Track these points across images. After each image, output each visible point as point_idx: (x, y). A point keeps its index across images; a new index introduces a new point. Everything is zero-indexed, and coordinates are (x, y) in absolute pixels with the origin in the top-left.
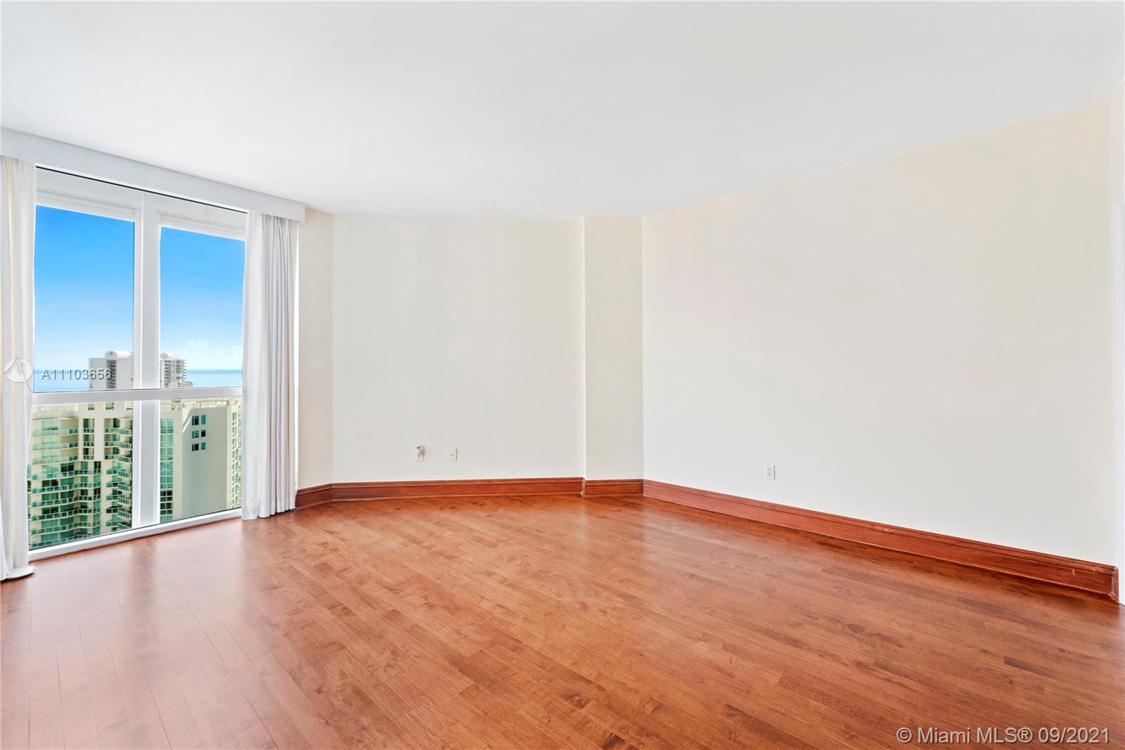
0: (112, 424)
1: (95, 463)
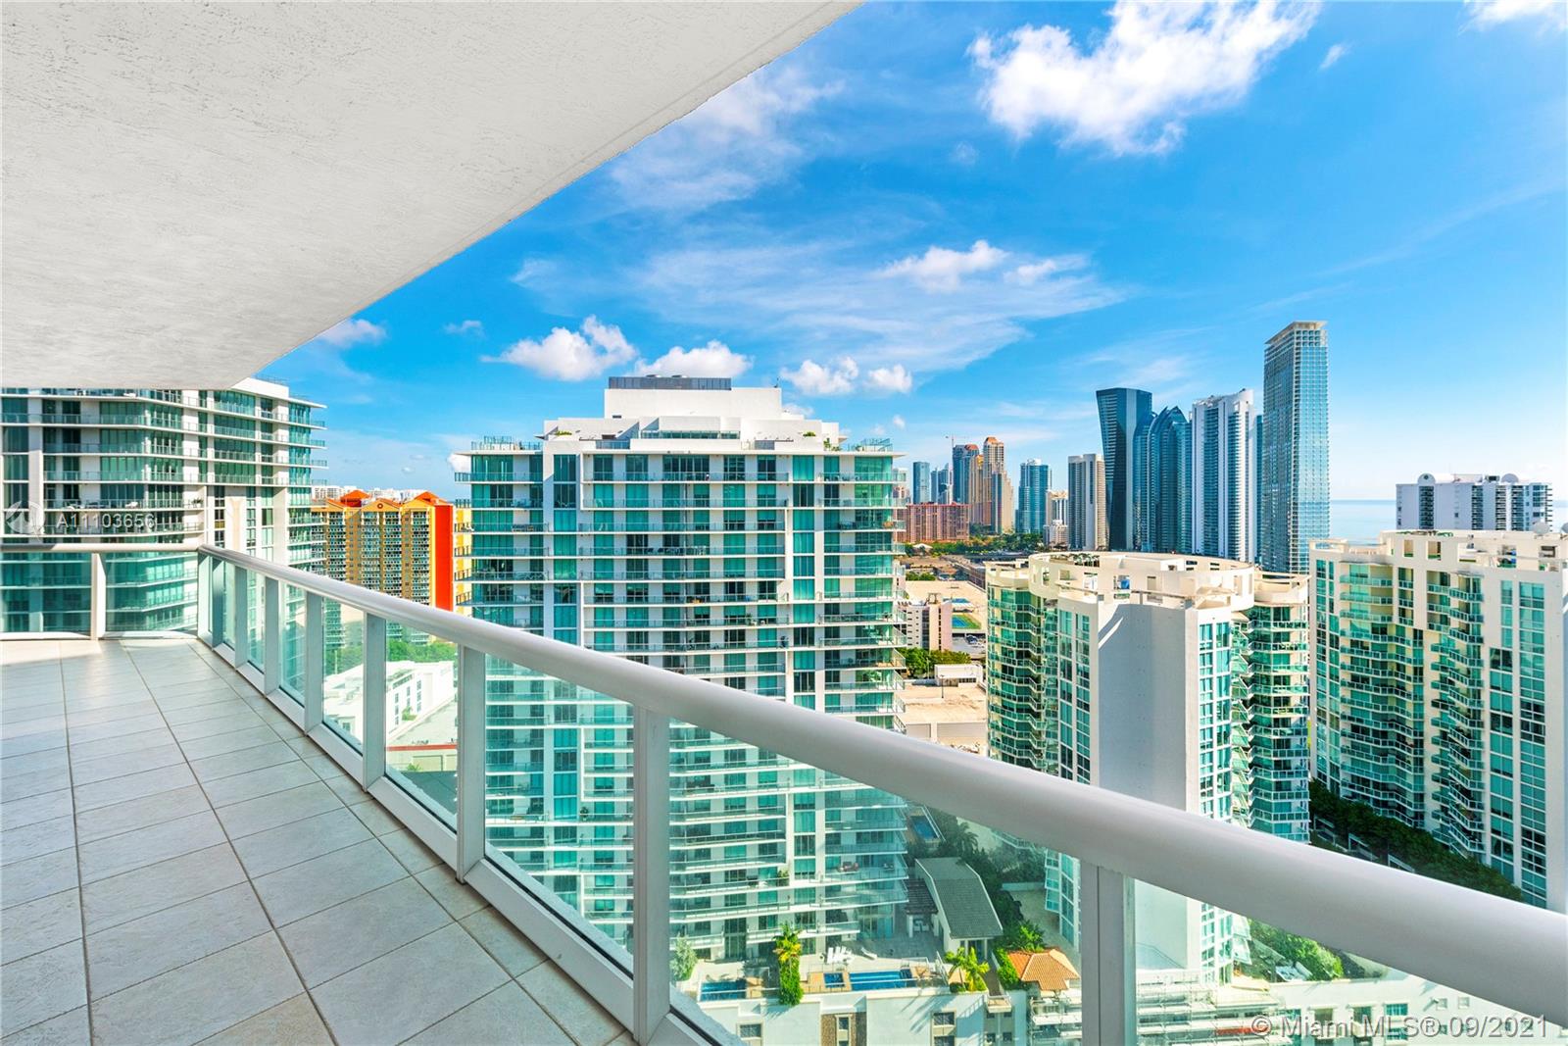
0: (1438, 579)
1: (1415, 631)
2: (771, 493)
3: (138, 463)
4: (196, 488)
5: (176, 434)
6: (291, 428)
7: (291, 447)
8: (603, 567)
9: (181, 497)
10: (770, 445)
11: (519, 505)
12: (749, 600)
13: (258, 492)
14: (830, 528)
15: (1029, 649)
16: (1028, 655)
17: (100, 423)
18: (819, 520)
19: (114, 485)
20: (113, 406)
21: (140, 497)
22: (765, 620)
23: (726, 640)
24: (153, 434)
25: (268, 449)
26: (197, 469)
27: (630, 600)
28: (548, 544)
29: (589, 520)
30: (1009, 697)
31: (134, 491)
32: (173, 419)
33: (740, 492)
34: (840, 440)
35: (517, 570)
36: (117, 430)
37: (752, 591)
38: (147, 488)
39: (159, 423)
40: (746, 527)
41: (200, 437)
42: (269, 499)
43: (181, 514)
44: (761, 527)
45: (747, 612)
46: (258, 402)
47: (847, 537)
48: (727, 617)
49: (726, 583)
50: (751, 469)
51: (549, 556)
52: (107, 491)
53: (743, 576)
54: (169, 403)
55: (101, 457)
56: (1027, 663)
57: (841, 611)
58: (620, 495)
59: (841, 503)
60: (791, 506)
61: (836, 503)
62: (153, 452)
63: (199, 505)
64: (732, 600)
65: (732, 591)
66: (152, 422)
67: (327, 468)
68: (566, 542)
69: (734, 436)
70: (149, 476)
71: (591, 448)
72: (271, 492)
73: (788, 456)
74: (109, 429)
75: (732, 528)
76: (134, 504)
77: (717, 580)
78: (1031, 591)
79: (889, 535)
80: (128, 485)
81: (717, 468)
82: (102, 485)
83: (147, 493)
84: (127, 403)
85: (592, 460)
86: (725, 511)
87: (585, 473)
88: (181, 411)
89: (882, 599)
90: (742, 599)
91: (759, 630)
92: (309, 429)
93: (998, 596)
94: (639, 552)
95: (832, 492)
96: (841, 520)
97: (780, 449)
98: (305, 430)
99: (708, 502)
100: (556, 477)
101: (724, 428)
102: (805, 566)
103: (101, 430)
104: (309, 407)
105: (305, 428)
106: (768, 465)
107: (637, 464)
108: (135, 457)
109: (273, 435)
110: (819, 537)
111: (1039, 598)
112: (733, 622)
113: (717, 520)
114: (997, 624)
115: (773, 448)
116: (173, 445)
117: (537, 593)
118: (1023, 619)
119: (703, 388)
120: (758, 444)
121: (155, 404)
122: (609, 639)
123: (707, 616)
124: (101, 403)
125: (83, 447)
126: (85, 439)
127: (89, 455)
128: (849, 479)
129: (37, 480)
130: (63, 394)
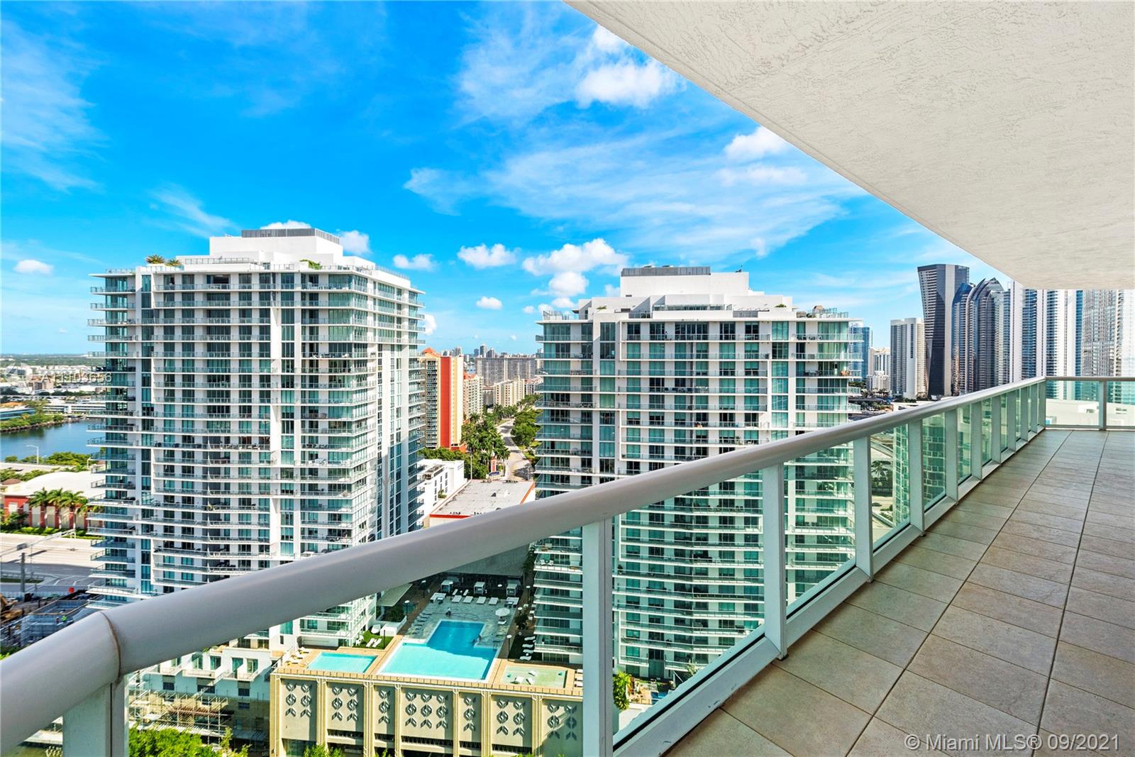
2: (755, 349)
3: (348, 330)
4: (372, 345)
5: (365, 311)
6: (409, 307)
7: (409, 319)
8: (633, 400)
9: (366, 351)
10: (755, 314)
11: (576, 357)
12: (737, 426)
13: (396, 348)
14: (799, 375)
17: (329, 306)
18: (792, 369)
19: (336, 343)
20: (336, 296)
21: (350, 350)
22: (750, 441)
24: (356, 312)
25: (399, 320)
26: (372, 333)
27: (652, 423)
28: (596, 384)
29: (624, 368)
31: (346, 347)
32: (363, 302)
33: (732, 349)
35: (572, 400)
36: (338, 310)
37: (740, 420)
38: (353, 345)
39: (359, 305)
40: (736, 373)
41: (373, 313)
42: (400, 352)
43: (366, 361)
44: (747, 373)
45: (736, 435)
46: (396, 291)
47: (812, 383)
48: (721, 438)
49: (721, 414)
50: (740, 332)
51: (597, 391)
52: (332, 347)
53: (733, 409)
54: (362, 292)
55: (329, 327)
58: (645, 351)
59: (807, 356)
60: (771, 359)
61: (804, 356)
62: (355, 323)
63: (373, 356)
64: (725, 426)
65: (725, 420)
66: (356, 304)
68: (608, 382)
69: (719, 308)
70: (354, 338)
71: (625, 317)
72: (400, 347)
73: (768, 322)
74: (333, 310)
75: (726, 374)
76: (347, 355)
77: (714, 410)
79: (845, 381)
80: (343, 343)
81: (714, 332)
82: (330, 344)
83: (353, 349)
84: (343, 293)
85: (626, 326)
86: (721, 362)
87: (622, 334)
88: (366, 297)
90: (733, 425)
94: (658, 390)
95: (801, 348)
96: (807, 369)
97: (762, 317)
98: (415, 308)
99: (707, 355)
100: (602, 338)
101: (713, 303)
102: (782, 402)
103: (329, 310)
104: (416, 293)
106: (752, 329)
107: (657, 329)
108: (347, 326)
109: (401, 312)
110: (792, 381)
112: (726, 442)
113: (714, 370)
115: (756, 316)
116: (363, 318)
117: (587, 416)
119: (690, 274)
121: (357, 294)
122: (636, 450)
123: (706, 437)
124: (329, 293)
125: (320, 320)
126: (321, 316)
127: (323, 327)
128: (814, 339)
129: (298, 341)
130: (311, 289)
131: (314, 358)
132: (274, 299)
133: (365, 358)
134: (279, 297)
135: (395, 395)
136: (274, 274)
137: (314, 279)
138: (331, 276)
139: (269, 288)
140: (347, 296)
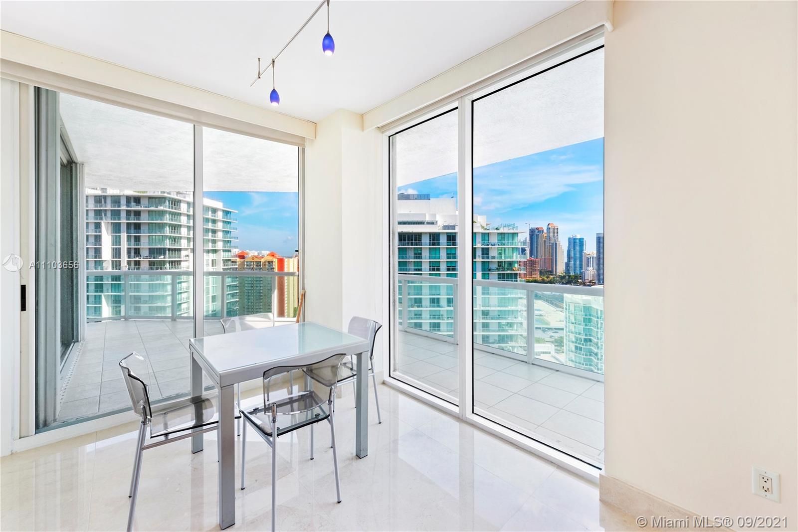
2: (453, 252)
3: (164, 237)
4: (186, 249)
5: (179, 225)
6: (224, 222)
7: (223, 231)
9: (180, 254)
10: (453, 227)
12: (442, 307)
13: (210, 251)
14: (485, 271)
15: (591, 338)
16: (590, 340)
17: (149, 220)
18: (479, 266)
19: (154, 248)
20: (154, 213)
21: (165, 254)
22: (451, 317)
23: (430, 328)
24: (170, 225)
25: (214, 232)
26: (186, 240)
30: (580, 363)
31: (162, 251)
32: (177, 218)
33: (437, 252)
34: (487, 225)
36: (155, 223)
37: (443, 302)
38: (167, 249)
39: (172, 220)
40: (441, 269)
41: (188, 226)
42: (215, 255)
43: (180, 261)
44: (448, 269)
45: (441, 313)
46: (210, 210)
47: (494, 276)
48: (431, 315)
49: (430, 298)
50: (443, 240)
52: (153, 252)
53: (439, 295)
54: (176, 211)
55: (149, 236)
56: (590, 345)
57: (490, 314)
59: (490, 257)
61: (488, 258)
62: (170, 233)
63: (187, 257)
64: (433, 307)
65: (433, 302)
66: (169, 220)
67: (238, 240)
69: (433, 223)
70: (168, 244)
72: (215, 251)
74: (152, 223)
75: (434, 270)
76: (162, 257)
77: (426, 297)
78: (593, 306)
79: (516, 275)
80: (160, 248)
81: (425, 240)
82: (149, 248)
83: (167, 252)
84: (159, 211)
86: (430, 262)
88: (180, 214)
89: (513, 308)
90: (439, 306)
91: (447, 323)
92: (231, 222)
93: (572, 308)
95: (486, 251)
96: (490, 266)
98: (229, 223)
99: (421, 257)
101: (428, 219)
103: (149, 223)
104: (231, 212)
105: (229, 222)
106: (451, 238)
108: (163, 236)
109: (216, 225)
110: (479, 275)
111: (597, 310)
112: (434, 318)
113: (426, 266)
114: (573, 323)
115: (455, 229)
116: (177, 230)
118: (587, 321)
119: (416, 199)
120: (445, 227)
121: (170, 212)
123: (421, 315)
124: (149, 211)
125: (142, 231)
126: (142, 228)
127: (144, 235)
128: (495, 245)
129: (124, 246)
130: (134, 207)
131: (137, 259)
132: (105, 215)
133: (179, 259)
134: (109, 214)
135: (211, 286)
136: (105, 197)
137: (137, 200)
138: (150, 198)
139: (101, 206)
140: (162, 213)
